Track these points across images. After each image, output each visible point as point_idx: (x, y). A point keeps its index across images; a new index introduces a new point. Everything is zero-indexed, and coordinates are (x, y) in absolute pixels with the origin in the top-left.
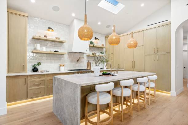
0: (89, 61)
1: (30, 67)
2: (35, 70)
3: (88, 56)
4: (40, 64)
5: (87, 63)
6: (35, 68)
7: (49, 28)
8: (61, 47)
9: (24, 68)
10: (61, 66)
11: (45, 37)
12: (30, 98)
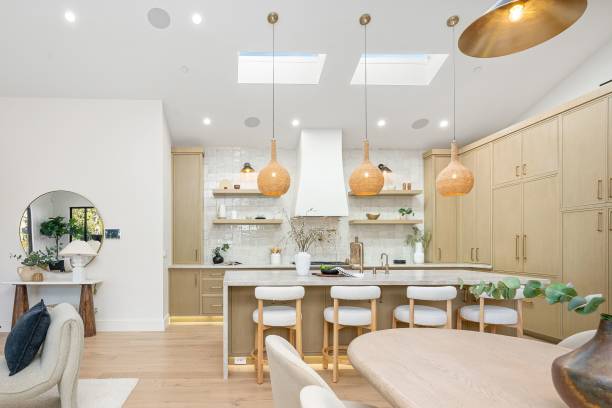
0: (357, 238)
1: (209, 255)
2: (218, 259)
3: (353, 224)
4: (228, 247)
5: (351, 244)
6: (218, 255)
7: (247, 166)
8: (273, 205)
9: (197, 256)
10: (272, 252)
11: (237, 187)
12: (204, 314)
